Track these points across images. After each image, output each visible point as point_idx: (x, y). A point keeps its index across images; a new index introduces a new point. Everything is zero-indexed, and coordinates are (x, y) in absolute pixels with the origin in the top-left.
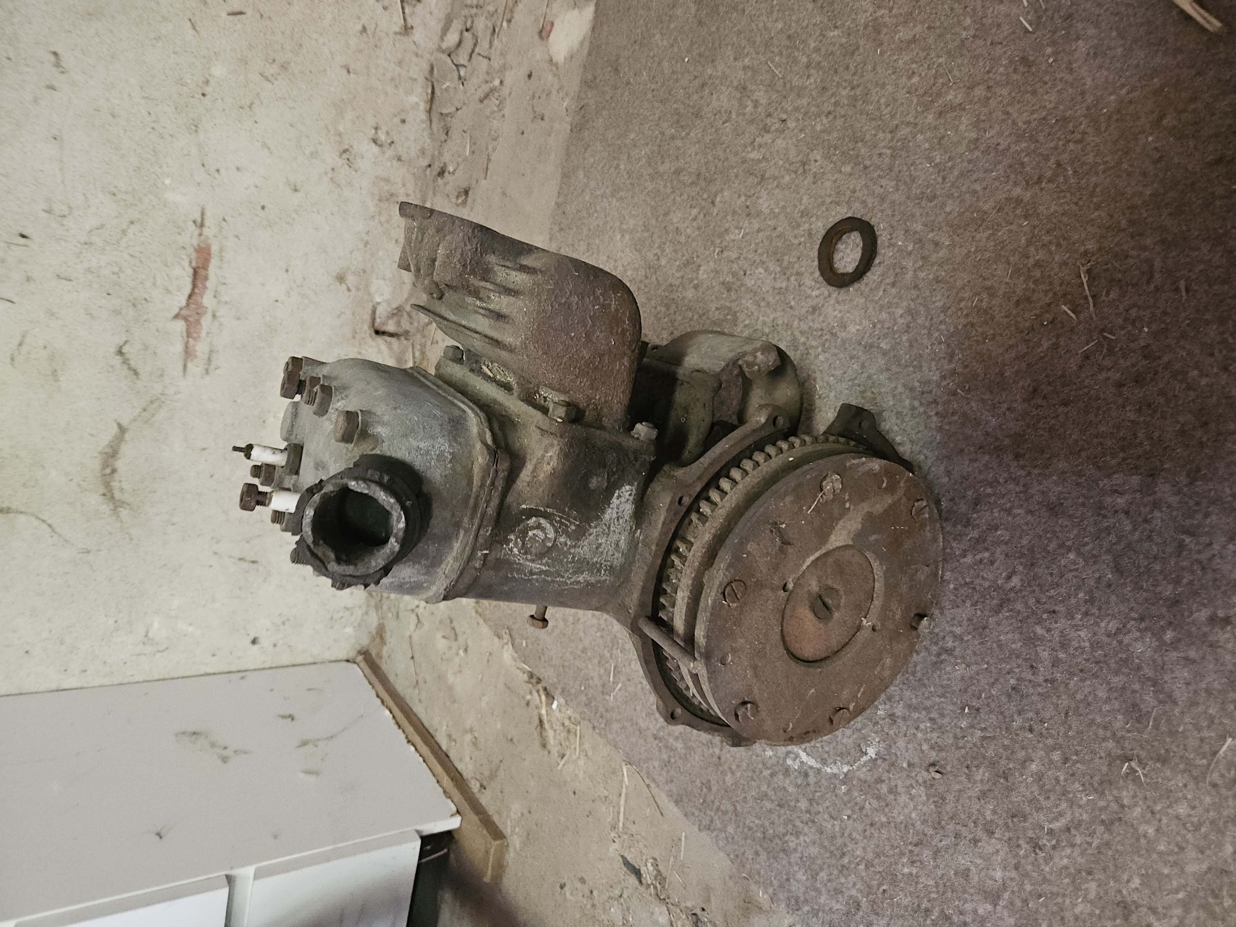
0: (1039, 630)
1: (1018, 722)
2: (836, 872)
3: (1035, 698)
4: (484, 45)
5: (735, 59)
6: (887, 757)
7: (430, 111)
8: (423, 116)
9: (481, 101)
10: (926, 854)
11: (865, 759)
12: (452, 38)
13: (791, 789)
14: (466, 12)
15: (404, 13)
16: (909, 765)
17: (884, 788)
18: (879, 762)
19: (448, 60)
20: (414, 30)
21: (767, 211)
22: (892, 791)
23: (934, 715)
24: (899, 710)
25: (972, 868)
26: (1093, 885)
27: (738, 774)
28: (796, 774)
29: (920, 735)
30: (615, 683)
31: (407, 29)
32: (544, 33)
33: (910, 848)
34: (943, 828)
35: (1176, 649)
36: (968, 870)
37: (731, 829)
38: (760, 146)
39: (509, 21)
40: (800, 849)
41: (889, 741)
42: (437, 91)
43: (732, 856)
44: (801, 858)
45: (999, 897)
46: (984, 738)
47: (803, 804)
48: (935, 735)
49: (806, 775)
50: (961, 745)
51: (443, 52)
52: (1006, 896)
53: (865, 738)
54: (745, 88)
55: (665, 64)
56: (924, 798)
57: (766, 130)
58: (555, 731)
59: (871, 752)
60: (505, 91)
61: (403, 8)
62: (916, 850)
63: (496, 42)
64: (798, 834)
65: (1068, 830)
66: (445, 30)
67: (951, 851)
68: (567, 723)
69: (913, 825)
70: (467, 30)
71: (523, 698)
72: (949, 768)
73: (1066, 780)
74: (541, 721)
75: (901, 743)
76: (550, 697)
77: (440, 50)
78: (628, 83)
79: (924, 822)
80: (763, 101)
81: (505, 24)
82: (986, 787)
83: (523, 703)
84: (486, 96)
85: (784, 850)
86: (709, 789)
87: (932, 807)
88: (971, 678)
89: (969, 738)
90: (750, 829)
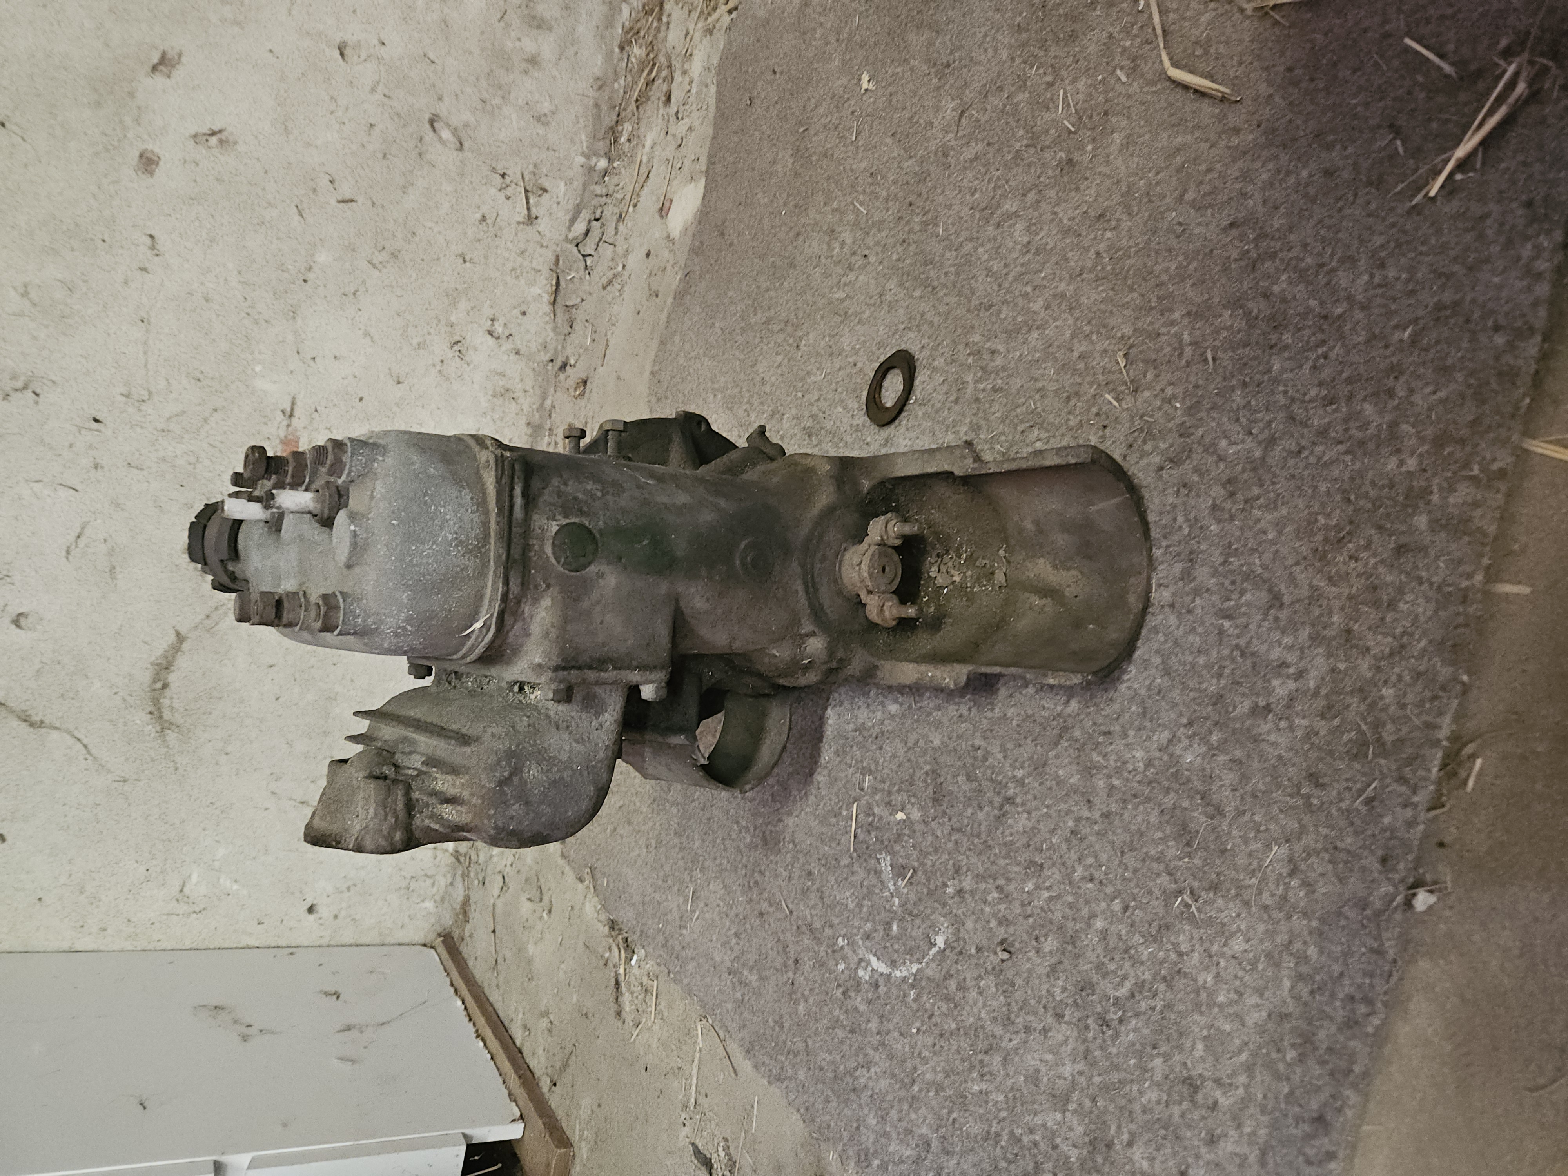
0: (1096, 757)
1: (1079, 872)
2: (906, 1107)
3: (1093, 838)
4: (610, 231)
5: (825, 204)
6: (955, 944)
7: (554, 303)
8: (548, 308)
9: (604, 288)
10: (996, 1060)
11: (934, 950)
12: (580, 227)
13: (863, 1008)
14: (595, 202)
15: (528, 203)
16: (979, 949)
17: (952, 984)
18: (947, 952)
19: (575, 250)
20: (539, 220)
21: (848, 349)
22: (961, 987)
23: (1001, 882)
24: (968, 883)
25: (1043, 1070)
26: (1158, 1061)
27: (811, 1001)
28: (866, 986)
29: (987, 909)
30: (693, 912)
31: (531, 219)
32: (663, 211)
33: (980, 1057)
34: (1013, 1023)
35: (1224, 751)
36: (1038, 1071)
37: (801, 1074)
38: (845, 285)
39: (635, 206)
40: (871, 1084)
41: (957, 922)
42: (562, 283)
43: (802, 1111)
44: (871, 1096)
45: (1067, 1101)
46: (1051, 898)
47: (873, 1025)
48: (1002, 907)
49: (877, 986)
50: (1029, 912)
51: (571, 241)
52: (1075, 1096)
53: (932, 926)
54: (833, 231)
55: (766, 220)
56: (994, 989)
57: (851, 268)
58: (632, 993)
59: (940, 941)
60: (626, 273)
61: (527, 198)
62: (987, 1058)
63: (621, 227)
64: (867, 1065)
65: (1133, 996)
66: (573, 221)
67: (1021, 1051)
68: (645, 980)
69: (982, 1027)
70: (597, 220)
71: (602, 956)
72: (1017, 945)
73: (1128, 932)
74: (617, 983)
75: (969, 924)
76: (629, 948)
77: (567, 239)
78: (731, 245)
79: (995, 1019)
80: (849, 241)
81: (631, 209)
82: (1054, 960)
83: (602, 963)
84: (610, 282)
85: (854, 1090)
86: (782, 1027)
87: (1002, 998)
88: (1033, 828)
89: (1036, 903)
90: (821, 1069)
